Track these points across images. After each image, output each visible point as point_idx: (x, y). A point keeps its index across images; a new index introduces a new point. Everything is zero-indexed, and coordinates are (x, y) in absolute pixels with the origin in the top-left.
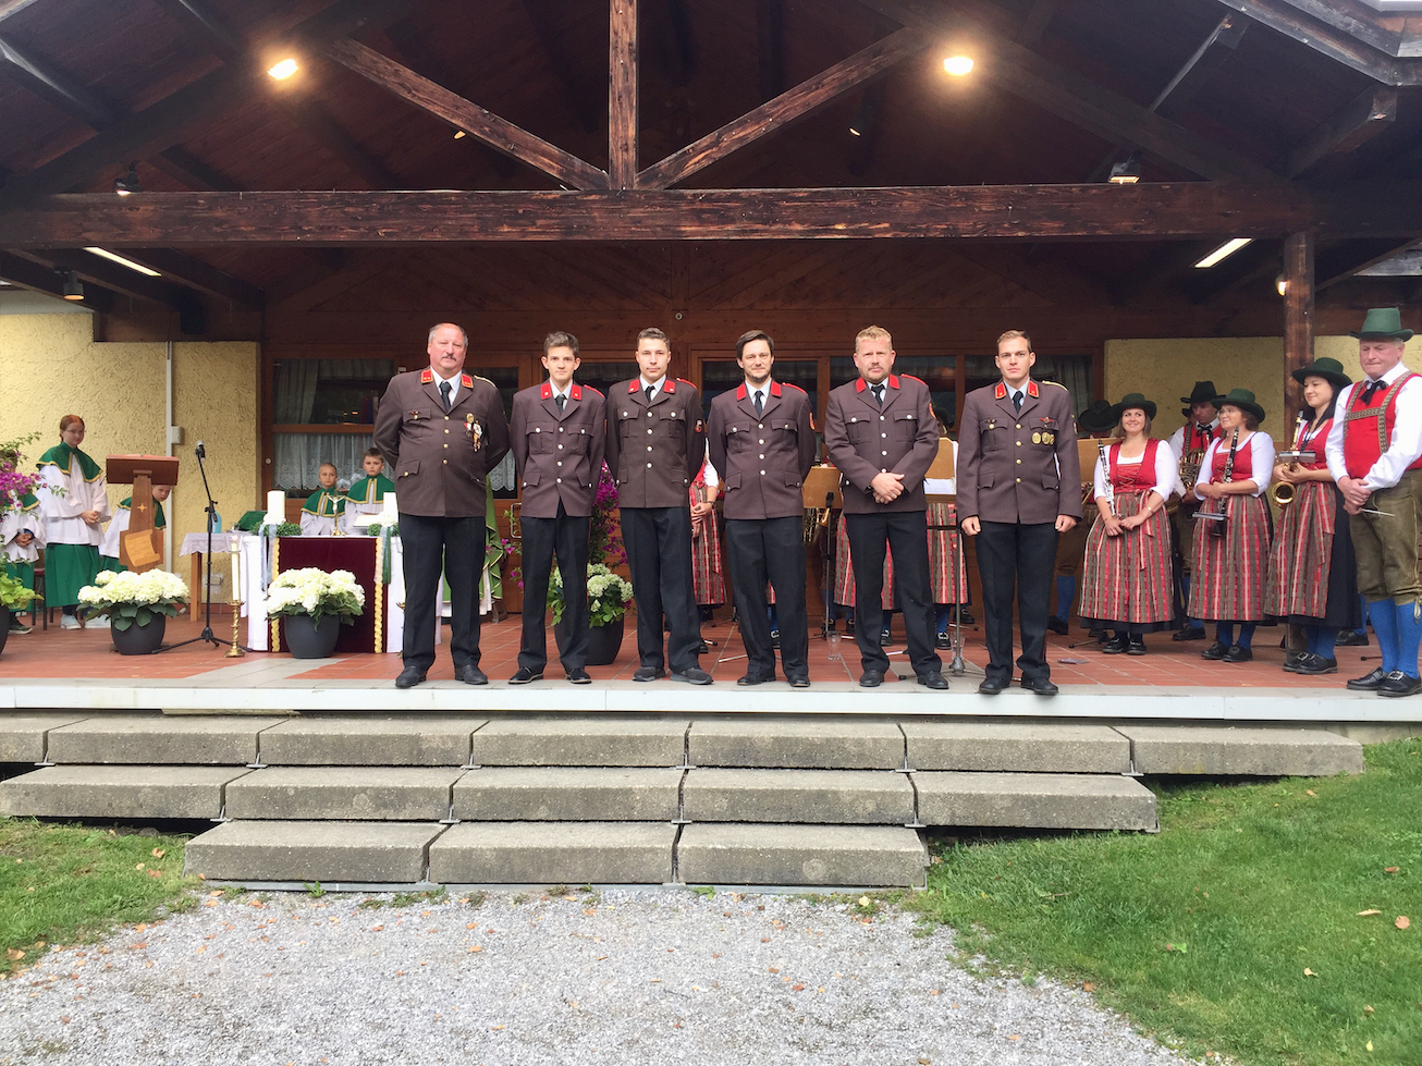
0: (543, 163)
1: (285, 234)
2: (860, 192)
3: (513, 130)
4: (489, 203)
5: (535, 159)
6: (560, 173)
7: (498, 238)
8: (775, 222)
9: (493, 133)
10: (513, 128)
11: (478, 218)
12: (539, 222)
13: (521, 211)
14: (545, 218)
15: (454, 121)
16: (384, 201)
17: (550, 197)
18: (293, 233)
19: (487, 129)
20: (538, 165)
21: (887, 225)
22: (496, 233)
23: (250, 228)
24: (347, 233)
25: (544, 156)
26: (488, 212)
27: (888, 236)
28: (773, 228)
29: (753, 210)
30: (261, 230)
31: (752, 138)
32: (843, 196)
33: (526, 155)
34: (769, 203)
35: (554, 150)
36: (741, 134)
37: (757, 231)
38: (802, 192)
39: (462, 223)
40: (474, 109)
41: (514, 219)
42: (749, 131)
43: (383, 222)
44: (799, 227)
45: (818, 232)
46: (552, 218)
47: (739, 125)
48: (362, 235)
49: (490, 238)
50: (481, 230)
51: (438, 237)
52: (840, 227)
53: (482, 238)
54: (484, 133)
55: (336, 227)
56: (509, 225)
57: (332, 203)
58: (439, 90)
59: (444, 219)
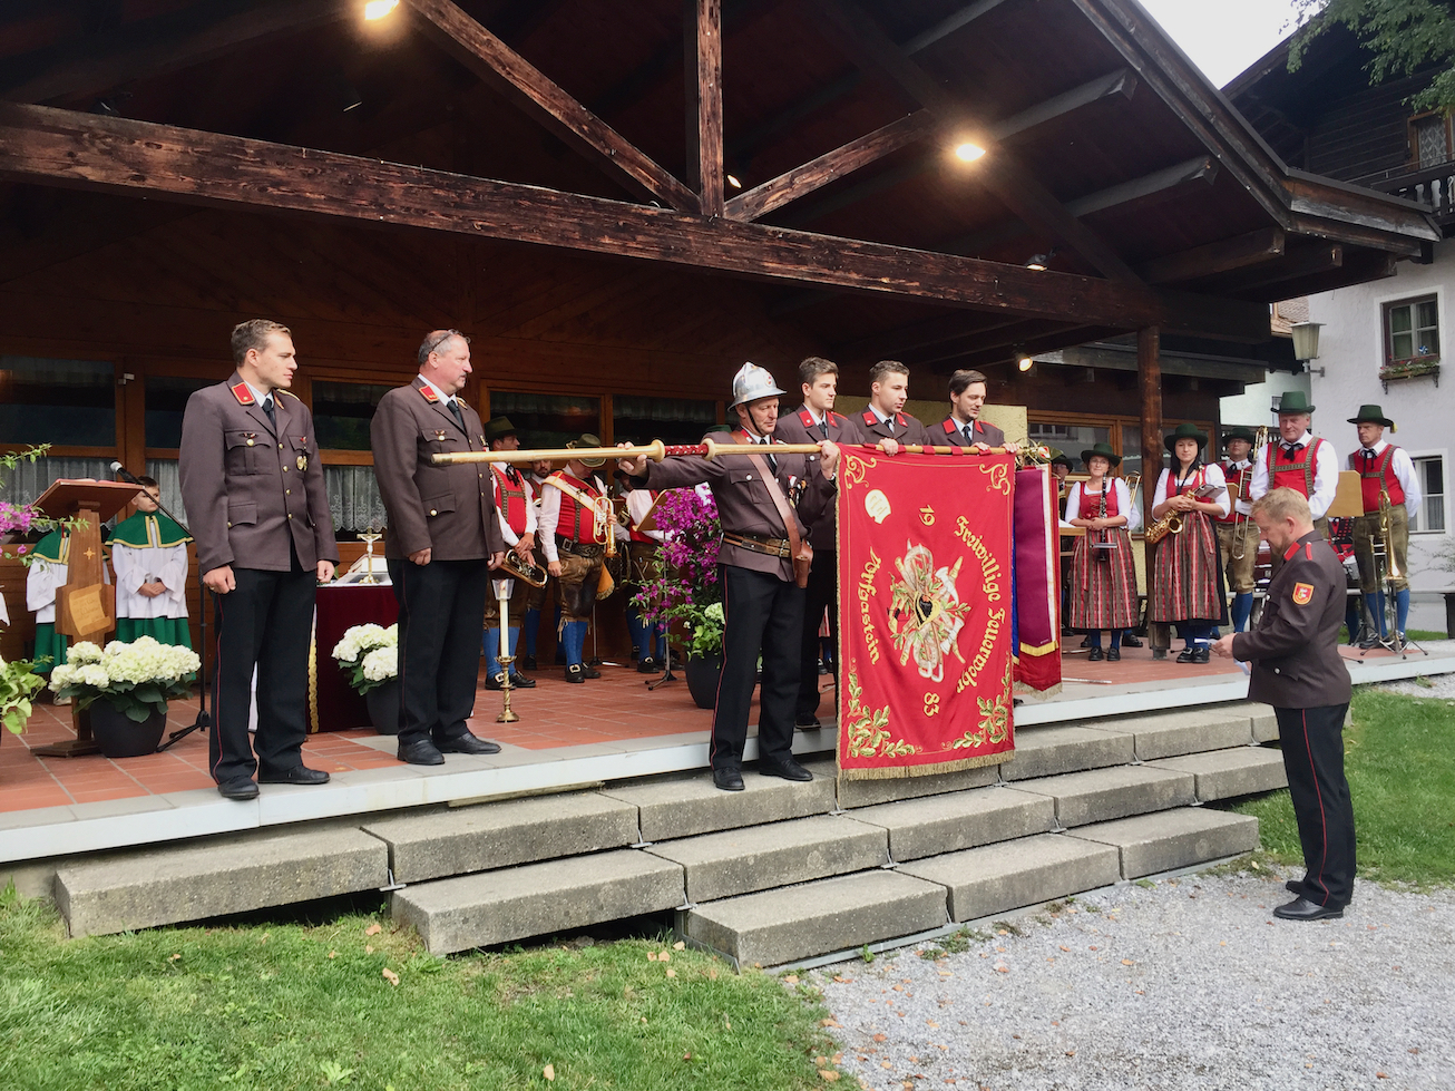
0: (640, 174)
1: (365, 210)
2: (898, 250)
3: (611, 133)
4: (589, 209)
5: (634, 170)
6: (657, 188)
7: (600, 249)
8: (838, 269)
9: (592, 134)
11: (579, 224)
12: (640, 238)
13: (621, 223)
14: (645, 234)
15: (552, 112)
16: (479, 189)
17: (648, 213)
18: (374, 211)
19: (585, 128)
20: (635, 176)
21: (917, 284)
22: (597, 244)
23: (317, 196)
24: (438, 220)
25: (643, 169)
26: (590, 219)
27: (919, 294)
28: (837, 274)
29: (821, 255)
30: (330, 200)
31: (818, 185)
32: (889, 252)
33: (624, 163)
34: (834, 249)
35: (652, 164)
36: (810, 180)
37: (825, 275)
38: (857, 243)
39: (562, 226)
40: (573, 103)
41: (616, 232)
42: (815, 178)
43: (476, 213)
44: (855, 276)
45: (870, 283)
46: (650, 236)
47: (809, 170)
48: (456, 224)
49: (592, 248)
50: (584, 239)
51: (539, 240)
52: (885, 280)
53: (584, 247)
54: (582, 131)
55: (425, 211)
56: (611, 237)
57: (419, 181)
58: (536, 74)
59: (545, 220)
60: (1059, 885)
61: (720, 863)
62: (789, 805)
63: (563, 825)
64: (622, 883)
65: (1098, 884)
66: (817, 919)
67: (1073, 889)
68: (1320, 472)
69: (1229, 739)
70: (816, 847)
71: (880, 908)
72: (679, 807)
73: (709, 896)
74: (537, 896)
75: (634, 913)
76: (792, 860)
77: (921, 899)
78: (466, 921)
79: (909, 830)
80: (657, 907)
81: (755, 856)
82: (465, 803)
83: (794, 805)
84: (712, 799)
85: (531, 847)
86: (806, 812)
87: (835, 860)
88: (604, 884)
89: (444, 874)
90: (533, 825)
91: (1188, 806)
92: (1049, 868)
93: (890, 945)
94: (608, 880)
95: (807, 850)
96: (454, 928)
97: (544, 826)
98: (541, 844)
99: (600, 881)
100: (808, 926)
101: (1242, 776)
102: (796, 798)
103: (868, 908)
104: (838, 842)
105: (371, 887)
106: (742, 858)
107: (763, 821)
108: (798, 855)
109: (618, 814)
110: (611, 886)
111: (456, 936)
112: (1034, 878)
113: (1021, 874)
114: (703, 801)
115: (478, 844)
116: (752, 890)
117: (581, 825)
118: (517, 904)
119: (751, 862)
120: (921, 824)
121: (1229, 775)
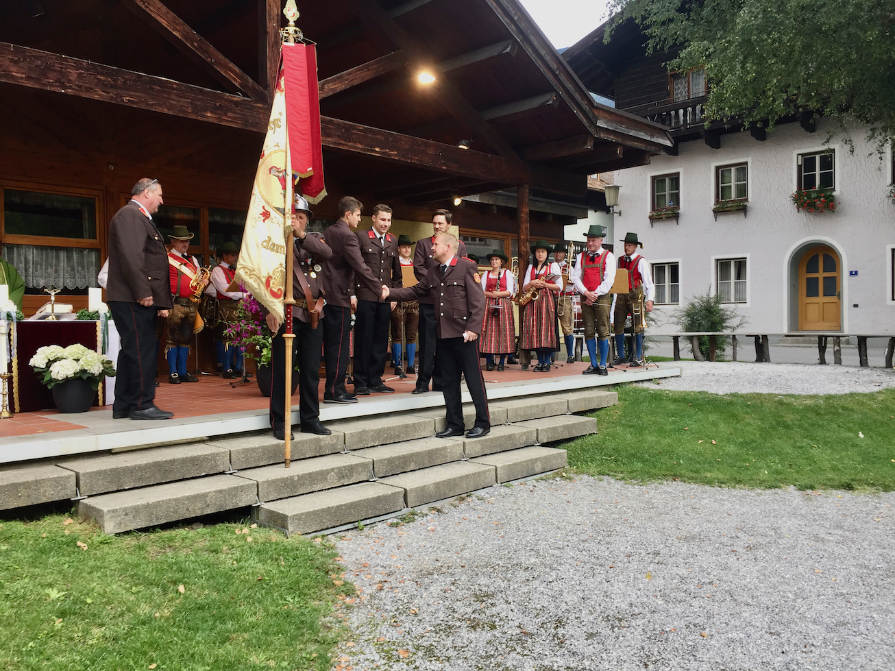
0: (230, 76)
1: (51, 86)
2: (385, 132)
3: (212, 49)
4: (198, 95)
5: (226, 73)
6: (240, 85)
7: (204, 119)
8: (350, 141)
9: (200, 48)
10: (212, 48)
11: (191, 103)
12: (229, 114)
13: (218, 104)
14: (233, 112)
15: (174, 33)
16: (127, 77)
17: (235, 99)
18: (59, 86)
19: (196, 44)
20: (227, 76)
21: (396, 153)
22: (203, 116)
23: (20, 75)
24: (100, 95)
25: (232, 72)
26: (198, 100)
27: (397, 158)
28: (349, 144)
29: (340, 132)
30: (28, 78)
31: (338, 90)
32: (379, 133)
33: (220, 69)
34: (348, 129)
35: (237, 70)
36: (334, 87)
37: (342, 144)
38: (361, 126)
39: (181, 104)
40: (187, 28)
41: (214, 110)
42: (337, 86)
43: (126, 92)
44: (360, 146)
45: (368, 150)
46: (236, 113)
47: (333, 81)
48: (112, 98)
49: (199, 118)
50: (193, 112)
51: (166, 111)
52: (377, 150)
53: (194, 117)
54: (193, 46)
55: (91, 89)
56: (211, 112)
57: (87, 69)
58: (164, 8)
59: (170, 99)
60: (464, 487)
61: (278, 480)
62: (318, 448)
63: (184, 461)
64: (221, 491)
65: (483, 485)
66: (333, 507)
67: (471, 489)
68: (607, 269)
69: (556, 411)
70: (333, 470)
71: (367, 501)
72: (254, 450)
73: (271, 498)
74: (170, 500)
75: (228, 509)
76: (320, 477)
77: (390, 496)
78: (126, 514)
79: (385, 460)
80: (241, 505)
81: (298, 475)
82: (122, 450)
83: (320, 448)
84: (273, 445)
85: (164, 474)
86: (328, 452)
87: (343, 477)
88: (210, 492)
89: (111, 490)
90: (166, 461)
91: (533, 446)
92: (459, 478)
93: (372, 520)
94: (212, 490)
95: (328, 472)
96: (119, 518)
97: (173, 462)
98: (171, 472)
99: (208, 491)
100: (328, 510)
101: (561, 429)
102: (322, 444)
103: (361, 501)
104: (345, 467)
105: (65, 498)
106: (291, 477)
107: (303, 457)
108: (323, 475)
109: (217, 454)
110: (214, 494)
111: (121, 523)
112: (451, 484)
113: (444, 481)
114: (268, 446)
115: (132, 472)
116: (296, 494)
117: (194, 461)
118: (157, 505)
119: (296, 479)
120: (391, 457)
121: (554, 429)
